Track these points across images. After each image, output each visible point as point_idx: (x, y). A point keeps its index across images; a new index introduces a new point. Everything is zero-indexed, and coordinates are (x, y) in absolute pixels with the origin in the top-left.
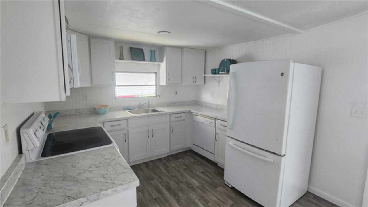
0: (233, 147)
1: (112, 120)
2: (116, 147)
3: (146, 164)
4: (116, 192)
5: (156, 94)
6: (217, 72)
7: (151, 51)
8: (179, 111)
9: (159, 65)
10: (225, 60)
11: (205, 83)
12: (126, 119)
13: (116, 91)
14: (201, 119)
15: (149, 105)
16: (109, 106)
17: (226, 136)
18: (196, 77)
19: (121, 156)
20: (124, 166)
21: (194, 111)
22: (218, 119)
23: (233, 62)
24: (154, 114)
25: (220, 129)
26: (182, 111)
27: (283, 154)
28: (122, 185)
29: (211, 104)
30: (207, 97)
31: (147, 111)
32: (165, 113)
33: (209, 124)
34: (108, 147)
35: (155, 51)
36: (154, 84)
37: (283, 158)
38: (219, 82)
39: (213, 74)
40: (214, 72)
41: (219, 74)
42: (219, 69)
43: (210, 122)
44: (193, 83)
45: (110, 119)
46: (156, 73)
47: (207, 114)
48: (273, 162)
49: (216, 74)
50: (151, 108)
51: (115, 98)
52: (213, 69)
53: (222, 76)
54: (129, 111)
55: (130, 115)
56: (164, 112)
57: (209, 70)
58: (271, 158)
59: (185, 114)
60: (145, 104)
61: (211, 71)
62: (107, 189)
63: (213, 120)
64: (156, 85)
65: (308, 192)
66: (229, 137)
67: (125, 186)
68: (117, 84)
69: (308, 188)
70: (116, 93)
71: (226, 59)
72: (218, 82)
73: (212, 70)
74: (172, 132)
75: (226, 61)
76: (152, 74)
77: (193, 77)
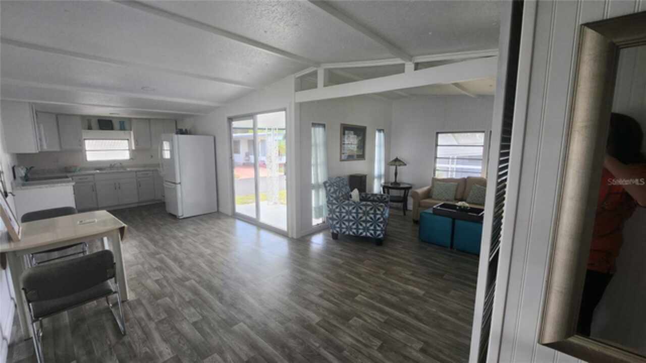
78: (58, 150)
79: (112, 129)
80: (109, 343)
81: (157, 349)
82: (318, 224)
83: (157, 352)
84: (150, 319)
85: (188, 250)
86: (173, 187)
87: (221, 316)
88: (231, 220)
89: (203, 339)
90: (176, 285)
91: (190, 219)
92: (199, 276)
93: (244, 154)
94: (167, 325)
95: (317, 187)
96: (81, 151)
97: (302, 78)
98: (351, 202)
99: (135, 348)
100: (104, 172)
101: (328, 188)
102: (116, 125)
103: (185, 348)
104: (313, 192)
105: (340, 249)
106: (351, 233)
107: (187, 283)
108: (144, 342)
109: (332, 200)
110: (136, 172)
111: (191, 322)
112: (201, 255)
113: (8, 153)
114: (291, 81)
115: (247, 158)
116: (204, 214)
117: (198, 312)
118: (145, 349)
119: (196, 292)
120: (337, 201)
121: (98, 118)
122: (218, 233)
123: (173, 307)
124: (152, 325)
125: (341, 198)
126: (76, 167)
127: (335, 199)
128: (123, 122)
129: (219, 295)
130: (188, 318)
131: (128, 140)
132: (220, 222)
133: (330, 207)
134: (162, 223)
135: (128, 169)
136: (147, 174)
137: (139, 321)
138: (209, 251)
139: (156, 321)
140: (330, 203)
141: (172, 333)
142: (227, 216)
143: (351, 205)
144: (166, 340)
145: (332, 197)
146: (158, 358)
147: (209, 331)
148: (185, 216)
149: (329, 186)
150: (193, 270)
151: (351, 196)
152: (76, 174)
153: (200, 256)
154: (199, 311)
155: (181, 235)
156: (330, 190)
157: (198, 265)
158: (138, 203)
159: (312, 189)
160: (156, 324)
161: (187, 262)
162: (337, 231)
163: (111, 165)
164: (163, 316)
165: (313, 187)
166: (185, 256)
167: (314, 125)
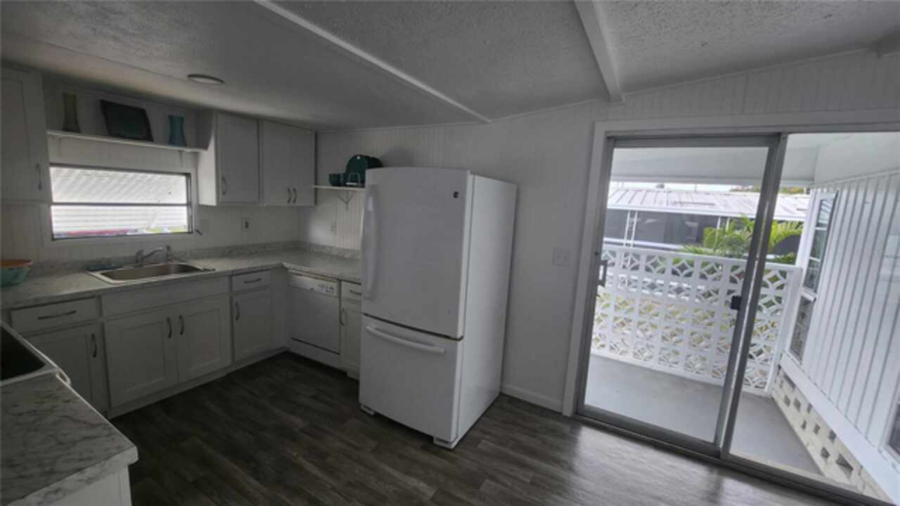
0: (376, 335)
1: (44, 302)
2: (58, 376)
3: (166, 405)
4: (60, 494)
5: (190, 226)
6: (342, 180)
7: (171, 118)
8: (254, 268)
9: (196, 155)
10: (359, 158)
11: (316, 202)
12: (97, 296)
13: (54, 219)
14: (308, 282)
15: (168, 256)
16: (29, 261)
17: (361, 313)
18: (294, 190)
19: (77, 398)
20: (85, 423)
21: (293, 266)
22: (344, 280)
23: (375, 163)
24: (185, 278)
25: (348, 300)
26: (262, 267)
27: (459, 336)
28: (79, 470)
29: (331, 247)
30: (321, 234)
31: (165, 271)
32: (217, 274)
33: (327, 291)
34: (29, 380)
35: (182, 119)
36: (184, 201)
37: (460, 343)
38: (347, 203)
39: (334, 184)
40: (336, 181)
41: (346, 186)
42: (345, 175)
43: (329, 286)
44: (289, 202)
45: (37, 299)
46: (188, 175)
47: (321, 271)
48: (445, 352)
49: (339, 185)
50: (176, 263)
51: (53, 239)
52: (334, 175)
53: (353, 191)
54: (103, 274)
55: (109, 283)
56: (214, 270)
57: (324, 176)
58: (439, 345)
59: (269, 272)
60: (156, 251)
61: (328, 177)
62: (23, 495)
63: (334, 282)
64: (189, 204)
65: (501, 394)
66: (366, 315)
67: (89, 472)
68: (55, 199)
69: (501, 387)
70: (54, 225)
71: (361, 156)
72: (344, 201)
73: (330, 175)
74: (237, 318)
75: (359, 160)
76: (175, 177)
77: (289, 190)
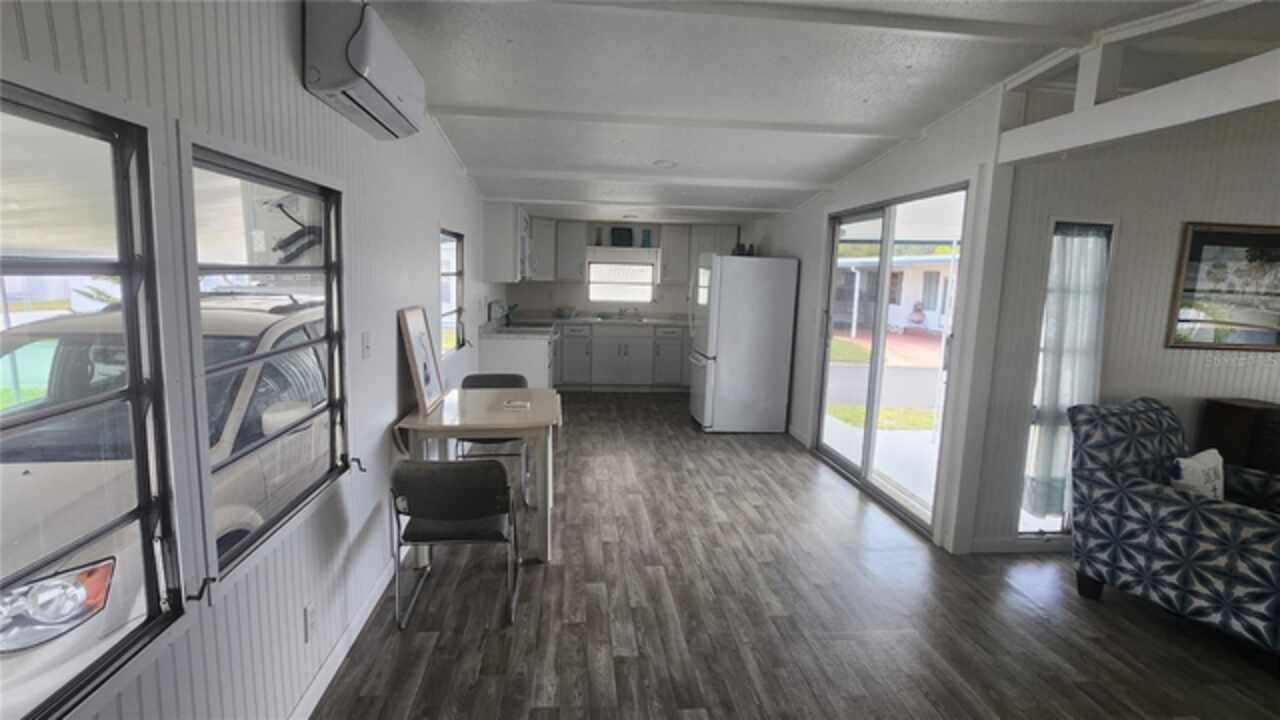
5: (652, 298)
7: (645, 233)
9: (654, 251)
12: (591, 325)
15: (636, 314)
16: (574, 308)
26: (677, 324)
27: (711, 356)
32: (651, 324)
36: (650, 281)
37: (711, 361)
59: (681, 329)
64: (652, 284)
69: (787, 428)
74: (658, 355)
76: (647, 266)
78: (550, 278)
79: (630, 245)
80: (487, 626)
81: (539, 676)
82: (1042, 533)
83: (534, 683)
84: (559, 613)
85: (687, 501)
86: (700, 365)
87: (673, 670)
88: (805, 460)
89: (615, 703)
90: (630, 564)
91: (724, 437)
92: (677, 565)
93: (911, 309)
94: (575, 638)
95: (1051, 418)
96: (582, 284)
97: (1028, 87)
98: (1168, 491)
99: (511, 654)
100: (608, 321)
101: (1084, 429)
102: (638, 236)
103: (579, 703)
104: (1035, 433)
105: (1089, 633)
106: (1154, 597)
107: (649, 569)
108: (528, 652)
109: (1092, 471)
110: (656, 326)
111: (615, 654)
112: (704, 520)
113: (484, 281)
114: (993, 101)
115: (917, 317)
116: (754, 433)
117: (637, 641)
118: (522, 667)
119: (654, 596)
120: (1112, 476)
121: (613, 225)
122: (764, 482)
123: (604, 607)
124: (556, 628)
125: (1133, 471)
126: (571, 309)
127: (1105, 467)
128: (649, 232)
129: (694, 623)
130: (614, 643)
131: (653, 265)
132: (779, 457)
133: (1084, 489)
134: (671, 433)
135: (645, 321)
136: (673, 333)
137: (544, 607)
138: (722, 517)
139: (566, 621)
140: (1082, 478)
141: (576, 658)
142: (800, 447)
143: (1169, 501)
144: (559, 669)
145: (1093, 458)
146: (530, 695)
147: (634, 690)
148: (716, 429)
149: (1089, 421)
150: (674, 547)
151: (1176, 472)
152: (568, 321)
153: (701, 520)
154: (640, 639)
155: (691, 466)
156: (1088, 436)
157: (689, 539)
158: (652, 386)
159: (1034, 423)
160: (563, 626)
161: (672, 526)
162: (1099, 574)
163: (621, 311)
164: (580, 618)
165: (1038, 417)
166: (676, 510)
167: (1064, 228)
